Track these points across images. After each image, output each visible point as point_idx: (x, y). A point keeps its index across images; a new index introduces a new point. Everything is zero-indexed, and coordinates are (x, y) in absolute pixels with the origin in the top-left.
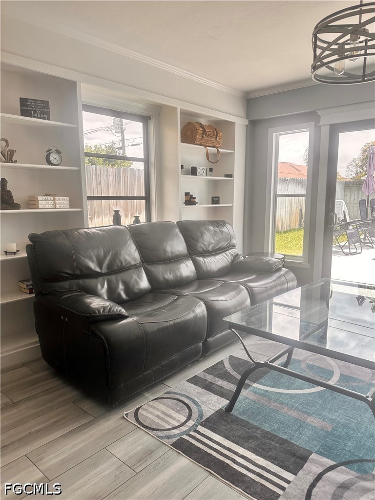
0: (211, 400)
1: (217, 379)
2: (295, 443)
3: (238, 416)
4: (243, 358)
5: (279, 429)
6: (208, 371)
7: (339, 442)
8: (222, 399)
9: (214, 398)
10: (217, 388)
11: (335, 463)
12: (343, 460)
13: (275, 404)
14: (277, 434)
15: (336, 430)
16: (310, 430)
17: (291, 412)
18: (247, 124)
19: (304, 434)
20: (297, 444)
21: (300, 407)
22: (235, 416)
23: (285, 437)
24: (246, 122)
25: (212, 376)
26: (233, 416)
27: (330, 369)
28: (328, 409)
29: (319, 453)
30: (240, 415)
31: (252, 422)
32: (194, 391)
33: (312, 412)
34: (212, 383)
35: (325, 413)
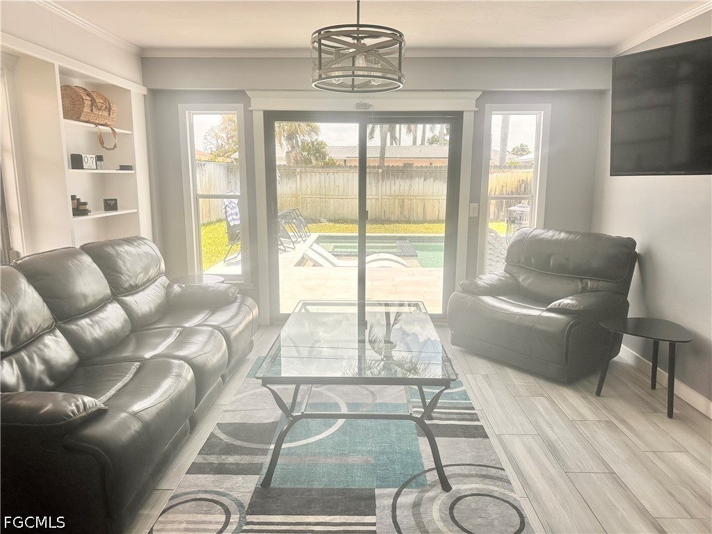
0: (236, 483)
1: (223, 457)
2: (354, 487)
3: (281, 486)
4: (236, 421)
5: (330, 481)
6: (204, 452)
7: (388, 469)
8: (248, 476)
9: (239, 479)
10: (233, 467)
11: (397, 489)
12: (401, 484)
13: (308, 458)
14: (332, 487)
15: (379, 460)
16: (357, 469)
17: (329, 461)
18: (146, 93)
19: (355, 476)
20: (357, 487)
21: (334, 452)
22: (278, 489)
23: (342, 486)
24: (144, 91)
25: (214, 456)
26: (275, 489)
27: (332, 401)
28: (359, 442)
29: (381, 487)
30: (282, 484)
31: (299, 486)
32: (206, 481)
33: (347, 452)
34: (220, 464)
35: (359, 448)
